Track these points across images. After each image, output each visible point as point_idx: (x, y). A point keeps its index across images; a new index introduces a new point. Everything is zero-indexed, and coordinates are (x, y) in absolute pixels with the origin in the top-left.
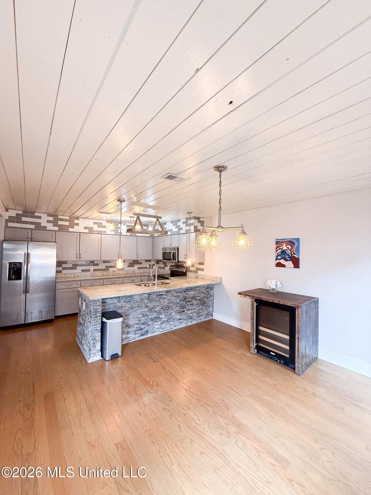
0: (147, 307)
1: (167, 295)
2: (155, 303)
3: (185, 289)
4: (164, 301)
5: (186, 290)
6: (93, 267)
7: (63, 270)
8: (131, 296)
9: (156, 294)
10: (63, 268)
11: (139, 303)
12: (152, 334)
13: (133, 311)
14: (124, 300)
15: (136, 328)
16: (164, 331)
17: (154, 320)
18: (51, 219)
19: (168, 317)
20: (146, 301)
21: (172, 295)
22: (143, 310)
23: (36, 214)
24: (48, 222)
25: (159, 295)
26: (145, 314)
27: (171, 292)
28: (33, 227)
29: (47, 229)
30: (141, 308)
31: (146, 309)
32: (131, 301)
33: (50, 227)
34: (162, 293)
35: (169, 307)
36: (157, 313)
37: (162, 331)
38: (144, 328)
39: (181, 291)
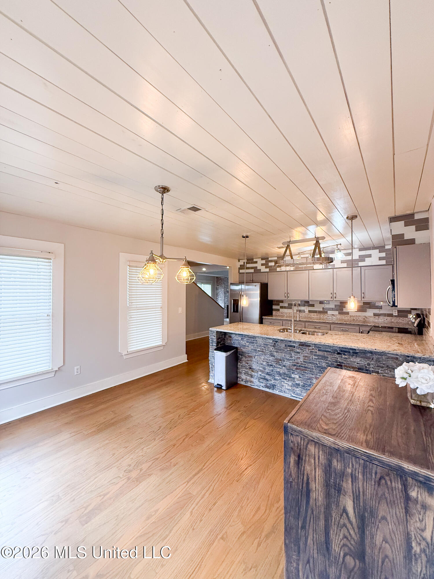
0: (272, 355)
1: (302, 350)
2: (284, 355)
3: (338, 349)
4: (297, 357)
5: (342, 351)
6: (307, 308)
7: (280, 309)
8: (254, 337)
9: (285, 343)
10: (280, 306)
11: (263, 348)
12: (279, 392)
13: (256, 354)
14: (247, 340)
15: (260, 375)
16: (297, 398)
17: (282, 376)
18: (264, 262)
19: (305, 382)
20: (271, 348)
21: (311, 351)
22: (268, 357)
23: (255, 260)
24: (262, 265)
25: (288, 345)
26: (270, 364)
27: (310, 346)
28: (252, 271)
29: (262, 271)
30: (265, 355)
31: (271, 358)
32: (253, 343)
33: (263, 269)
34: (294, 345)
35: (306, 367)
36: (287, 369)
37: (294, 397)
38: (270, 380)
39: (329, 350)
